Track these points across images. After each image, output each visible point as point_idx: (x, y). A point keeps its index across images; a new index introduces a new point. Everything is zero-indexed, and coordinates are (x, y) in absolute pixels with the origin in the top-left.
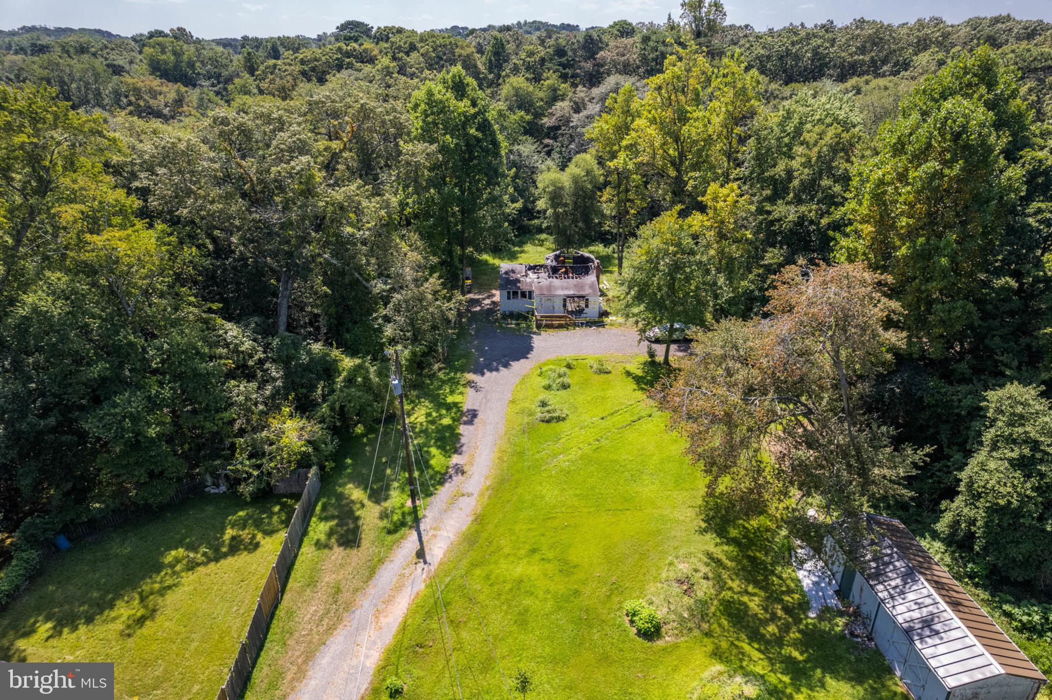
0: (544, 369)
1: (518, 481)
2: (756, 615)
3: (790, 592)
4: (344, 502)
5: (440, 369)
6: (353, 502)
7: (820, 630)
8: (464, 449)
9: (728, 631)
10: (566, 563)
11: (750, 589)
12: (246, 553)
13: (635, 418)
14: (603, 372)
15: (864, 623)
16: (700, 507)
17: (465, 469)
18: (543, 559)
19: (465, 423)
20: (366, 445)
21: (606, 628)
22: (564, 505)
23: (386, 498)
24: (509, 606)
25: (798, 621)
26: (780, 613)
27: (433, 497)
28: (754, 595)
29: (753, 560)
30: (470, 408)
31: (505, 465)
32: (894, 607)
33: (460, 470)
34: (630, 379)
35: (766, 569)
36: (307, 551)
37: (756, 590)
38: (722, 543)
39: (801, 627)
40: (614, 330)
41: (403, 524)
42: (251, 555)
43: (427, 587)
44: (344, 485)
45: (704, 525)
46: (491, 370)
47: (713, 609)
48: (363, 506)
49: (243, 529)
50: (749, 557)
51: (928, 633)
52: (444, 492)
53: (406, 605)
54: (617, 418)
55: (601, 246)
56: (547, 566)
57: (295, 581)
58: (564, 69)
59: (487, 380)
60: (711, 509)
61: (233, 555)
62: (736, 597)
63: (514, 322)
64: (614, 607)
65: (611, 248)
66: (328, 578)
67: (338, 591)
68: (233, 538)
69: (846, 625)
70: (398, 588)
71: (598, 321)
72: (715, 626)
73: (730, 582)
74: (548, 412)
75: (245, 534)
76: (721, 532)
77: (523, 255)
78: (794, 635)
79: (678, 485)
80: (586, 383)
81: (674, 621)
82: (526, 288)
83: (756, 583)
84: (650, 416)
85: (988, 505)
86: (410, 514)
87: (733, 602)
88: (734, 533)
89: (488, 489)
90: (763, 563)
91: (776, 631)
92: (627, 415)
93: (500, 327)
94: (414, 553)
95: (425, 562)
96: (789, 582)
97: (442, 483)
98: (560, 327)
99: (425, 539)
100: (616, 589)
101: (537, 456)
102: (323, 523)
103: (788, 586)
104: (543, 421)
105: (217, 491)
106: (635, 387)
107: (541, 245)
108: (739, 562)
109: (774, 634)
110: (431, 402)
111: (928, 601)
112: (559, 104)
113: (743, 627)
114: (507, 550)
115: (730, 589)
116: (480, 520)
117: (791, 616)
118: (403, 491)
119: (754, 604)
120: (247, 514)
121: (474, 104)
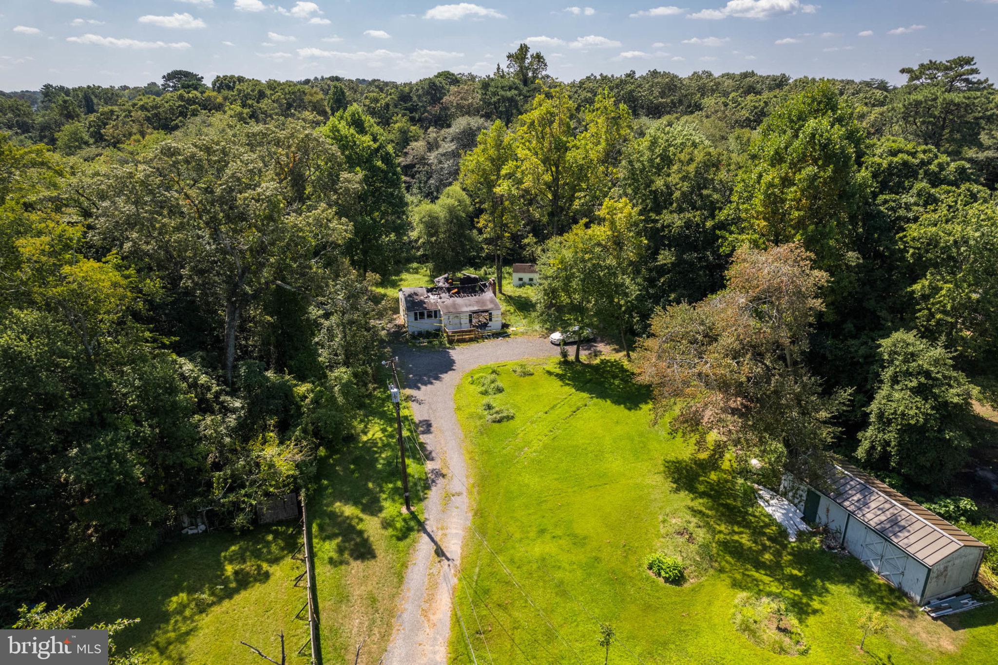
0: (475, 377)
1: (498, 476)
2: (751, 548)
3: (767, 526)
4: (340, 519)
5: (375, 389)
6: (348, 518)
7: (804, 550)
8: (434, 454)
9: (736, 565)
10: (576, 536)
11: (736, 529)
12: (258, 584)
13: (574, 409)
14: (527, 374)
15: (834, 538)
16: (665, 472)
17: (444, 472)
18: (554, 537)
19: (423, 433)
20: (334, 465)
21: (637, 582)
22: (550, 489)
23: (381, 509)
24: (544, 581)
25: (784, 547)
26: (768, 543)
27: (426, 502)
28: (741, 533)
29: (727, 506)
30: (421, 419)
31: (478, 463)
32: (863, 515)
33: (440, 474)
34: (553, 377)
35: (740, 511)
36: (323, 571)
37: (741, 529)
38: (696, 498)
39: (789, 550)
40: (519, 339)
41: (410, 529)
42: (264, 586)
43: (460, 580)
44: (332, 504)
45: (675, 486)
46: (425, 384)
47: (715, 550)
48: (361, 520)
49: (244, 562)
50: (722, 505)
51: (897, 529)
52: (434, 494)
53: (449, 600)
54: (558, 411)
55: (472, 269)
56: (560, 542)
57: (325, 600)
58: (411, 113)
59: (424, 392)
60: (673, 472)
61: (245, 589)
62: (728, 537)
63: (425, 340)
64: (634, 564)
65: (483, 270)
66: (358, 592)
67: (374, 600)
68: (236, 573)
69: (821, 541)
70: (433, 586)
71: (503, 333)
72: (723, 563)
73: (718, 527)
74: (497, 412)
75: (249, 566)
76: (691, 489)
77: (402, 282)
78: (787, 558)
79: (638, 458)
80: (516, 386)
81: (691, 565)
82: (433, 308)
83: (739, 524)
84: (586, 405)
85: (899, 427)
86: (411, 519)
87: (728, 542)
88: (702, 488)
89: (474, 486)
90: (735, 507)
91: (772, 557)
92: (566, 407)
93: (414, 345)
94: (433, 553)
95: (448, 559)
96: (762, 518)
97: (427, 487)
98: (471, 340)
99: (437, 539)
100: (628, 550)
101: (504, 452)
102: (327, 543)
103: (763, 521)
104: (494, 422)
105: (195, 531)
106: (561, 383)
107: (417, 273)
108: (717, 511)
109: (772, 560)
110: (381, 419)
111: (887, 506)
112: (414, 144)
113: (745, 560)
114: (518, 536)
115: (720, 532)
116: (479, 513)
117: (777, 544)
118: (394, 501)
119: (745, 540)
120: (240, 548)
121: (375, 140)
